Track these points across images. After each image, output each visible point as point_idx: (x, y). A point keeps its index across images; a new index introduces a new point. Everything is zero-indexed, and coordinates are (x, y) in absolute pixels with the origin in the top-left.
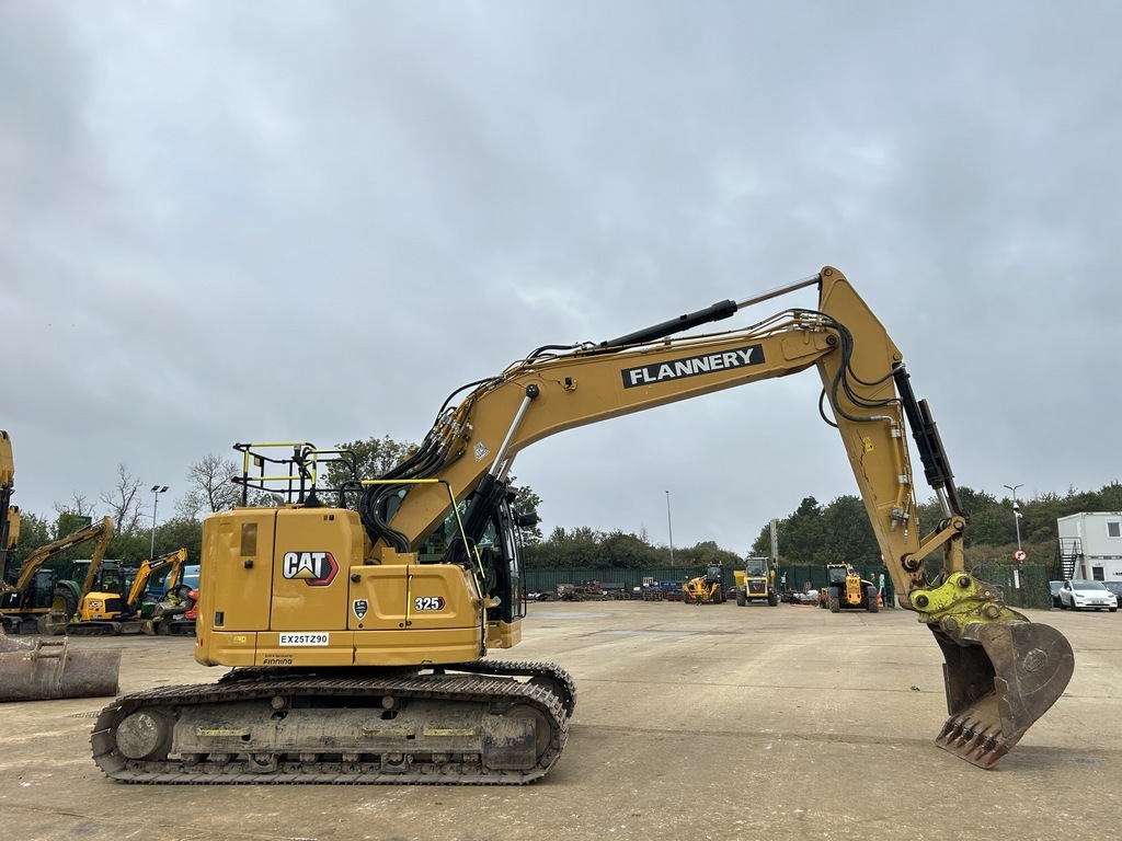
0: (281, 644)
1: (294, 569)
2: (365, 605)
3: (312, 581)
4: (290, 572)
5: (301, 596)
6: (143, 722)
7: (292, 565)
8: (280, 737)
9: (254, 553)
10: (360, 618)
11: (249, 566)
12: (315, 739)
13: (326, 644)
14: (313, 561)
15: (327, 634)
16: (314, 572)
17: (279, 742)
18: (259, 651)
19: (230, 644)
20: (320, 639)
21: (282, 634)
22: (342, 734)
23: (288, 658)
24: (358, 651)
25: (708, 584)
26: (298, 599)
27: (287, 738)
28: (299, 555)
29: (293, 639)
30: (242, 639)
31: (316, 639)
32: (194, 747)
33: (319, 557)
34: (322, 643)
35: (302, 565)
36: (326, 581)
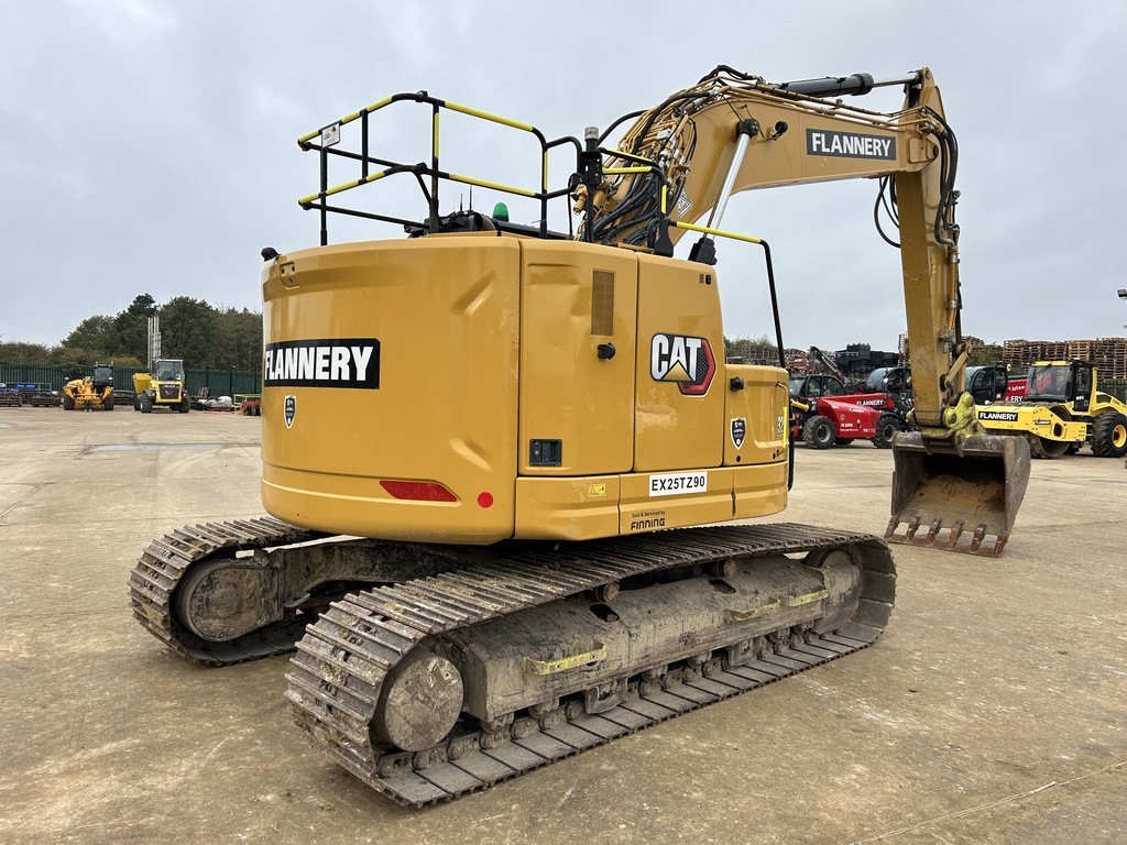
0: (652, 494)
1: (664, 364)
2: (743, 427)
3: (687, 387)
4: (660, 370)
5: (674, 412)
6: (436, 673)
7: (663, 358)
8: (634, 646)
9: (609, 331)
10: (737, 447)
11: (606, 352)
12: (674, 640)
13: (704, 489)
14: (687, 350)
15: (703, 473)
16: (688, 372)
17: (634, 656)
18: (623, 508)
19: (582, 500)
20: (698, 481)
21: (653, 477)
22: (702, 625)
23: (659, 517)
24: (739, 497)
25: (99, 388)
26: (667, 418)
27: (642, 647)
28: (671, 338)
29: (667, 485)
30: (598, 489)
31: (692, 483)
32: (518, 697)
33: (694, 345)
34: (700, 489)
35: (674, 358)
36: (701, 387)
